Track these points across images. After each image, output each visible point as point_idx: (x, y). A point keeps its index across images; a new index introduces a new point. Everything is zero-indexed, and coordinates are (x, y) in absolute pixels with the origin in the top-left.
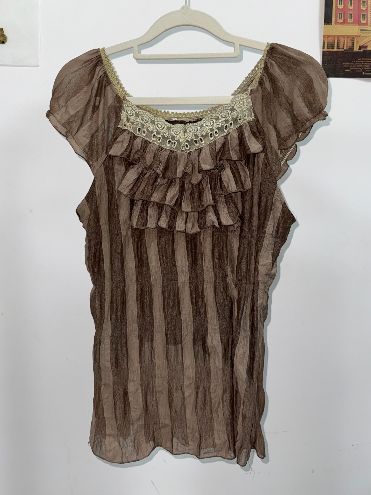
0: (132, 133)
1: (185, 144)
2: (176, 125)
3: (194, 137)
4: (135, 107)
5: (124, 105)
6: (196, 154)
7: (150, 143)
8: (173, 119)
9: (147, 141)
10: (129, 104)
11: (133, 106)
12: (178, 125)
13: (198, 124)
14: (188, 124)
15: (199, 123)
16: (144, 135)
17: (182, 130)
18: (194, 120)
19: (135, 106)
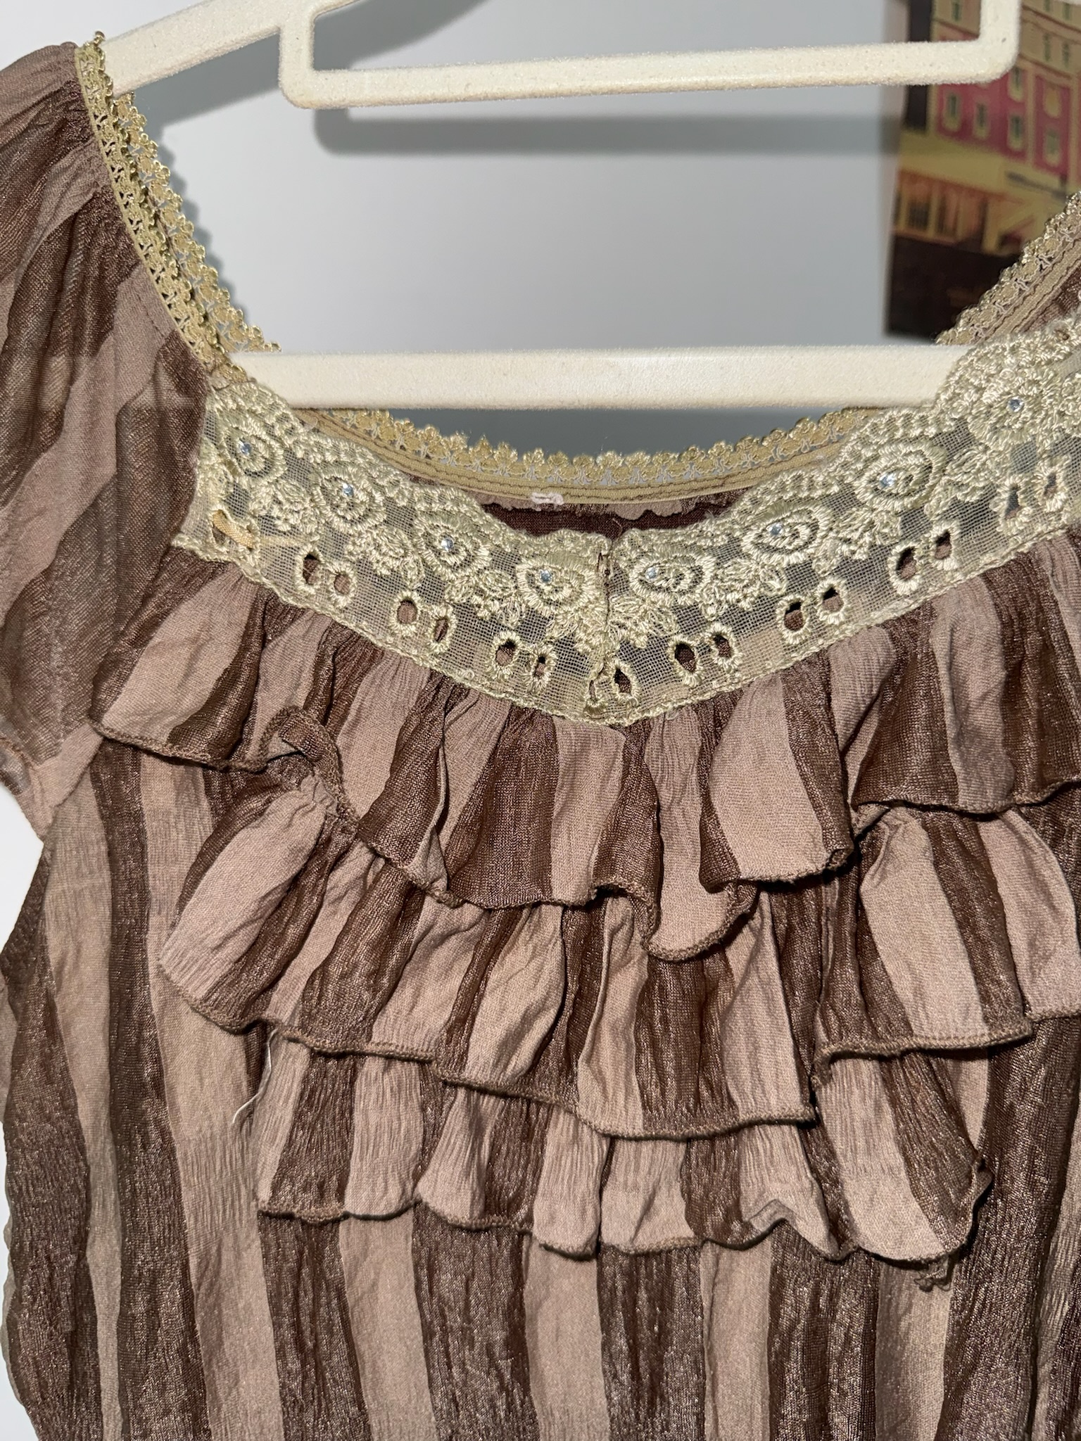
0: (261, 586)
1: (612, 665)
2: (552, 539)
3: (671, 623)
4: (283, 419)
5: (213, 405)
6: (687, 737)
7: (374, 655)
8: (538, 499)
9: (354, 639)
10: (247, 398)
11: (274, 407)
12: (567, 539)
13: (701, 535)
14: (635, 533)
15: (708, 526)
16: (343, 601)
17: (589, 574)
18: (678, 509)
19: (283, 410)
